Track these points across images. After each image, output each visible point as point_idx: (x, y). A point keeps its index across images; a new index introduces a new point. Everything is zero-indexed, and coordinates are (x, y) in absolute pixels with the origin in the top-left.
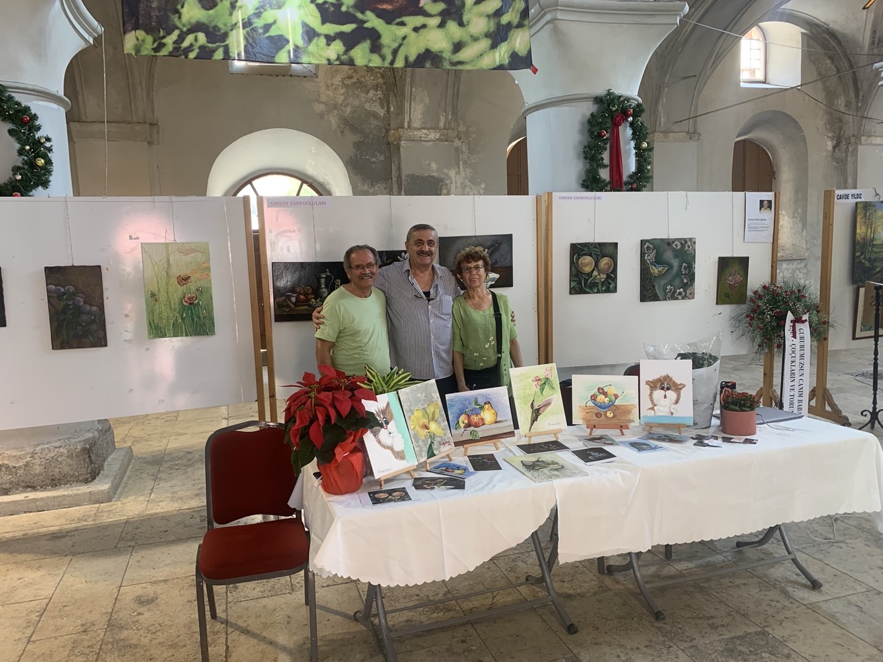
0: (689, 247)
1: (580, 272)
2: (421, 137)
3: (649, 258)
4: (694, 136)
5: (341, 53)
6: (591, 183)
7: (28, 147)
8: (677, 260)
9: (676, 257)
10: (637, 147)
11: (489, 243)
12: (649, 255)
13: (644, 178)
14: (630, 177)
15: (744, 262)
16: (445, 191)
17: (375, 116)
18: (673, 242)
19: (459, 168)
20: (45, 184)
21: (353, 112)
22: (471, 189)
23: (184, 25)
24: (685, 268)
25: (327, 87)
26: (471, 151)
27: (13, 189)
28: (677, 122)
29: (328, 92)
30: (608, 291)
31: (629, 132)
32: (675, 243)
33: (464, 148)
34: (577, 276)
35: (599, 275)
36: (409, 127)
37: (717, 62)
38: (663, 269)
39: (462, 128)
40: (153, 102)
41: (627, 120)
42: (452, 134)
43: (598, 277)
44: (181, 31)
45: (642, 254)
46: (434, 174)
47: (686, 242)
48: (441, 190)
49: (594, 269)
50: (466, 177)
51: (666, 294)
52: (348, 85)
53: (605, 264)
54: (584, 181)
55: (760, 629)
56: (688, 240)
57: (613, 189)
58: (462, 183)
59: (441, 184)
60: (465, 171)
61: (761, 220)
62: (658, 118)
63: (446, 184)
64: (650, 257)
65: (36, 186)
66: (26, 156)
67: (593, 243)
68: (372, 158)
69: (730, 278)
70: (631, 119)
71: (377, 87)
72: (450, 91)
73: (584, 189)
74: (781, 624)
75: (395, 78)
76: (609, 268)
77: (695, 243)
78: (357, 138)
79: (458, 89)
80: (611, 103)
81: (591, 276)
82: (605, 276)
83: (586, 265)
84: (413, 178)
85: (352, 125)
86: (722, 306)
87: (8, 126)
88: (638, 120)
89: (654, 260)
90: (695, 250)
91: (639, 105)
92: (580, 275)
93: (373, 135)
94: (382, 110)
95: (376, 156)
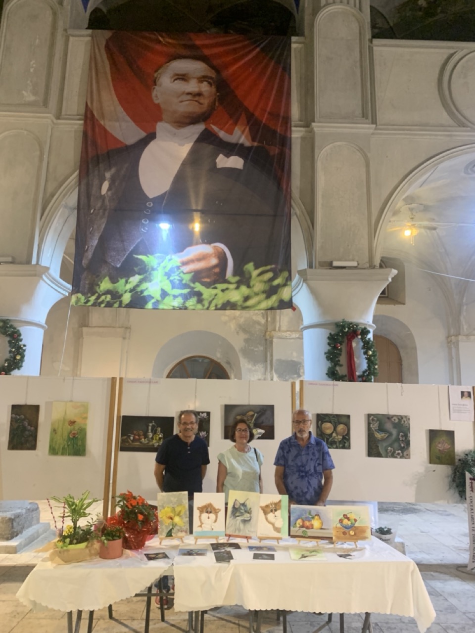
0: (404, 422)
1: (323, 433)
2: (286, 336)
3: (374, 426)
5: (181, 303)
6: (333, 375)
7: (14, 350)
8: (395, 430)
9: (394, 427)
10: (365, 353)
11: (258, 410)
12: (373, 425)
13: (372, 374)
14: (364, 372)
15: (450, 434)
18: (392, 417)
21: (245, 321)
23: (101, 291)
24: (402, 436)
27: (2, 371)
30: (344, 447)
31: (362, 344)
32: (394, 418)
34: (321, 435)
36: (279, 330)
38: (385, 436)
41: (357, 337)
43: (336, 437)
44: (99, 294)
45: (369, 424)
46: (295, 359)
47: (402, 418)
49: (333, 432)
51: (387, 453)
53: (341, 429)
56: (404, 417)
57: (350, 381)
59: (299, 366)
61: (463, 405)
64: (375, 426)
65: (14, 369)
66: (12, 354)
67: (332, 415)
68: (256, 348)
69: (440, 445)
70: (360, 337)
76: (344, 432)
77: (409, 419)
78: (246, 336)
80: (343, 327)
81: (331, 437)
82: (341, 437)
83: (328, 429)
84: (279, 361)
85: (244, 328)
86: (436, 466)
87: (8, 339)
88: (366, 337)
89: (377, 428)
90: (409, 424)
91: (365, 328)
92: (323, 436)
93: (257, 334)
94: (264, 320)
95: (258, 347)
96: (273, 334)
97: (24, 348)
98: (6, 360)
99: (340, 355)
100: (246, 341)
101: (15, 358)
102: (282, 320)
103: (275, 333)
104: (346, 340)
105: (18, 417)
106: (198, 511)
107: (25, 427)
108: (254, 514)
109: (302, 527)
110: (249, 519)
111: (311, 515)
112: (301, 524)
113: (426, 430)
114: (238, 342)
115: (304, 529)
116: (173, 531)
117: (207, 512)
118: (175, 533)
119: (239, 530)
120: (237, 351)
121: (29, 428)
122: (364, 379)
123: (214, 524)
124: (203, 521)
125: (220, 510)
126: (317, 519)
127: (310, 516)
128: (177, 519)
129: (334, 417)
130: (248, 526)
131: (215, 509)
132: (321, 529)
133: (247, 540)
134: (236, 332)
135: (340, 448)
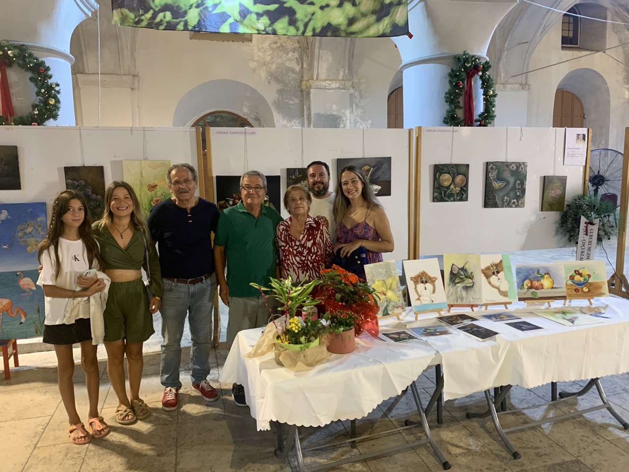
0: (522, 168)
1: (441, 185)
2: (325, 86)
3: (492, 175)
4: (526, 87)
5: (267, 25)
6: (451, 120)
7: (43, 90)
8: (513, 178)
9: (512, 175)
10: (485, 94)
11: (374, 164)
12: (492, 173)
13: (490, 117)
15: (563, 180)
16: (342, 125)
17: (293, 71)
18: (511, 165)
19: (352, 109)
20: (55, 117)
21: (277, 68)
22: (361, 124)
23: (156, 6)
25: (259, 49)
26: (361, 97)
27: (32, 120)
28: (513, 76)
29: (259, 54)
30: (461, 200)
31: (481, 82)
32: (513, 165)
33: (357, 94)
34: (439, 188)
35: (455, 187)
36: (317, 79)
37: (544, 33)
38: (502, 185)
39: (356, 80)
40: (135, 60)
41: (477, 74)
42: (348, 84)
43: (454, 189)
44: (155, 11)
45: (487, 173)
46: (335, 113)
47: (520, 165)
48: (339, 124)
49: (451, 184)
50: (358, 116)
51: (503, 203)
52: (274, 48)
53: (460, 180)
54: (445, 118)
55: (574, 459)
57: (467, 125)
58: (355, 120)
59: (339, 120)
60: (357, 111)
61: (578, 149)
62: (499, 74)
63: (343, 121)
65: (48, 118)
66: (42, 96)
67: (451, 165)
68: (290, 101)
69: (552, 192)
70: (480, 73)
71: (295, 49)
72: (347, 53)
73: (445, 124)
74: (590, 455)
75: (307, 43)
76: (462, 183)
77: (526, 166)
78: (279, 87)
79: (353, 52)
81: (449, 189)
82: (459, 189)
83: (446, 180)
84: (319, 115)
85: (276, 77)
86: (546, 213)
87: (30, 74)
88: (486, 74)
90: (526, 172)
92: (441, 188)
93: (291, 84)
94: (298, 67)
95: (293, 100)
96: (311, 83)
97: (57, 89)
98: (34, 106)
100: (280, 92)
101: (46, 103)
102: (320, 66)
103: (313, 83)
105: (77, 183)
106: (412, 282)
107: (89, 196)
108: (476, 279)
109: (531, 287)
110: (472, 284)
111: (540, 274)
112: (529, 285)
113: (541, 177)
114: (270, 94)
115: (533, 290)
116: (388, 308)
117: (422, 282)
118: (390, 311)
119: (462, 299)
120: (270, 105)
121: (94, 196)
122: (483, 123)
123: (432, 295)
124: (420, 294)
125: (436, 279)
126: (547, 278)
127: (539, 276)
128: (390, 294)
129: (453, 167)
130: (471, 293)
131: (430, 278)
132: (553, 288)
133: (472, 308)
134: (267, 82)
135: (457, 201)
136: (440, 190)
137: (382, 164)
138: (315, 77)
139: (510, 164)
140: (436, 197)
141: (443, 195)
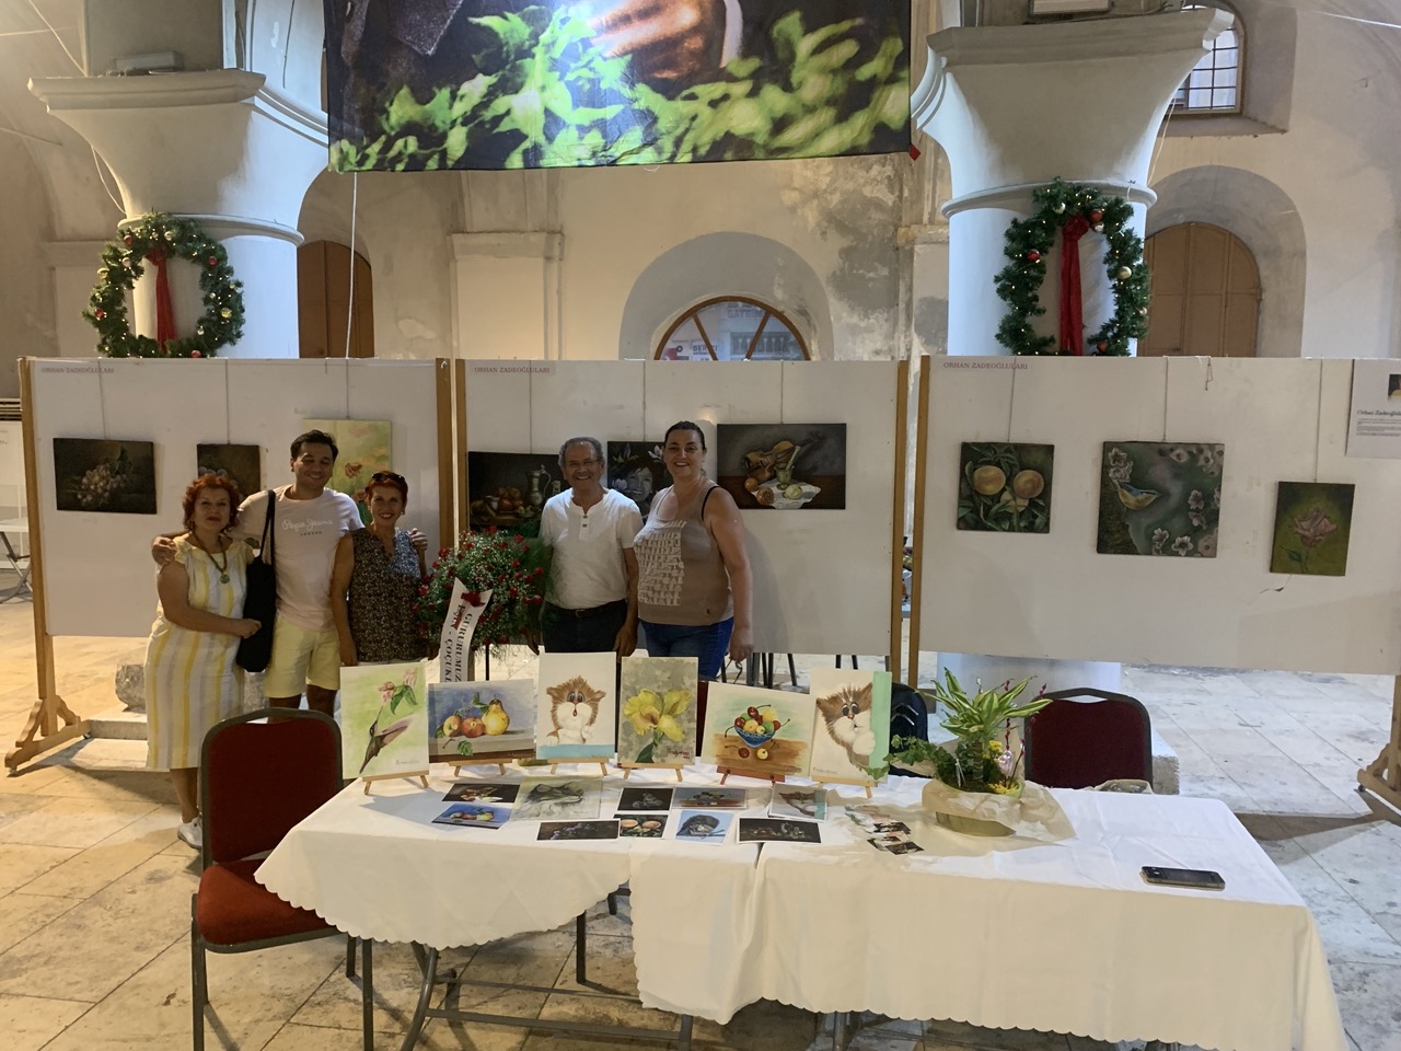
0: (1207, 460)
1: (976, 492)
3: (1118, 475)
6: (1016, 339)
7: (215, 295)
8: (1181, 483)
9: (1177, 476)
10: (1113, 274)
11: (802, 437)
12: (1118, 471)
14: (1107, 328)
15: (1342, 494)
17: (878, 205)
18: (1172, 450)
20: (234, 340)
21: (843, 202)
23: (392, 128)
24: (1197, 499)
27: (194, 347)
29: (806, 173)
30: (1030, 528)
31: (1106, 248)
32: (1178, 451)
34: (970, 498)
35: (1015, 499)
36: (931, 222)
40: (556, 201)
41: (1094, 229)
43: (1012, 503)
44: (389, 137)
45: (1105, 468)
47: (1201, 451)
49: (1004, 490)
51: (1151, 543)
53: (1027, 482)
56: (1205, 447)
57: (1063, 353)
61: (1392, 415)
64: (1121, 474)
65: (220, 343)
66: (212, 305)
67: (1005, 444)
68: (869, 272)
69: (1305, 524)
70: (1100, 227)
76: (1034, 488)
77: (1221, 453)
78: (846, 242)
80: (1053, 200)
81: (999, 502)
82: (1026, 503)
83: (989, 481)
85: (837, 221)
86: (1287, 577)
88: (1119, 228)
89: (1128, 479)
90: (1221, 468)
91: (1118, 201)
92: (976, 498)
93: (873, 236)
94: (891, 196)
95: (875, 270)
96: (916, 232)
97: (239, 291)
99: (1041, 282)
100: (846, 253)
101: (219, 316)
102: (937, 195)
103: (919, 231)
104: (1058, 238)
113: (1271, 484)
114: (824, 258)
117: (572, 700)
120: (823, 283)
122: (1104, 346)
123: (587, 728)
124: (560, 723)
125: (601, 694)
129: (1008, 450)
131: (590, 692)
134: (819, 232)
135: (1020, 531)
136: (974, 502)
137: (823, 439)
138: (926, 218)
139: (1168, 447)
140: (963, 517)
141: (982, 516)
